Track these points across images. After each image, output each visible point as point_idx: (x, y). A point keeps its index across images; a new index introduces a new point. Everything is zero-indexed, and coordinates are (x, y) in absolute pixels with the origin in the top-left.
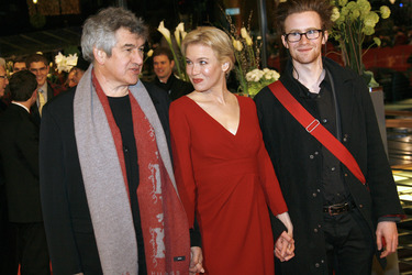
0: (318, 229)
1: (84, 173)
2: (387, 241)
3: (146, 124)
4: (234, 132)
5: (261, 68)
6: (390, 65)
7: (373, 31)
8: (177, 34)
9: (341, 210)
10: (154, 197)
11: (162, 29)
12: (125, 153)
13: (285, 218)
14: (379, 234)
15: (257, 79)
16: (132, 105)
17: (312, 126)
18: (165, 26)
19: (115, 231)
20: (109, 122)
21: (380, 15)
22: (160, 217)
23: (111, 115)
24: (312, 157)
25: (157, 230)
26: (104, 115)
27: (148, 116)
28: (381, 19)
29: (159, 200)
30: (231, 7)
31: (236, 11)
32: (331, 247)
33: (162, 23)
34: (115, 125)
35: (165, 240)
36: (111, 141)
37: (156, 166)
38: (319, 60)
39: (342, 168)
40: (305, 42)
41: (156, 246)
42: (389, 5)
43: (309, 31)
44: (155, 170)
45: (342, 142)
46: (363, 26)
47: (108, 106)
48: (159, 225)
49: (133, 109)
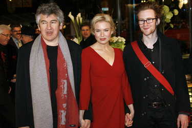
0: (145, 114)
3: (64, 61)
4: (111, 64)
5: (117, 36)
6: (178, 38)
7: (170, 21)
8: (77, 18)
10: (63, 95)
11: (70, 16)
14: (178, 120)
15: (115, 41)
17: (147, 64)
18: (72, 14)
19: (42, 109)
20: (45, 57)
21: (173, 13)
22: (65, 105)
24: (145, 79)
25: (62, 111)
26: (43, 54)
27: (65, 57)
28: (174, 15)
29: (65, 97)
30: (104, 7)
31: (107, 9)
33: (70, 13)
35: (66, 116)
36: (45, 66)
37: (65, 81)
39: (161, 86)
41: (61, 119)
42: (178, 9)
44: (64, 83)
45: (162, 74)
46: (165, 18)
48: (64, 109)
49: (59, 53)
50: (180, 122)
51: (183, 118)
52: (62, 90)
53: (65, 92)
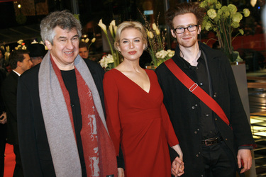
0: (199, 155)
1: (45, 121)
2: (245, 162)
3: (86, 89)
4: (148, 91)
5: (166, 49)
6: (252, 47)
7: (238, 25)
8: (111, 28)
9: (213, 142)
10: (92, 136)
11: (101, 24)
12: (72, 107)
13: (177, 148)
14: (239, 157)
15: (163, 57)
16: (77, 76)
17: (193, 87)
18: (103, 23)
19: (66, 159)
20: (61, 87)
21: (243, 14)
22: (96, 150)
23: (63, 83)
24: (193, 108)
25: (94, 158)
26: (58, 83)
27: (87, 83)
28: (244, 17)
29: (95, 138)
30: (147, 10)
31: (151, 12)
32: (207, 167)
33: (101, 20)
34: (65, 89)
36: (63, 99)
37: (93, 116)
38: (197, 44)
39: (214, 115)
40: (187, 34)
41: (93, 169)
42: (250, 7)
43: (190, 26)
44: (92, 119)
45: (213, 97)
46: (232, 21)
47: (60, 77)
48: (95, 155)
49: (78, 78)
50: (242, 160)
51: (245, 155)
52: (90, 129)
53: (95, 132)
